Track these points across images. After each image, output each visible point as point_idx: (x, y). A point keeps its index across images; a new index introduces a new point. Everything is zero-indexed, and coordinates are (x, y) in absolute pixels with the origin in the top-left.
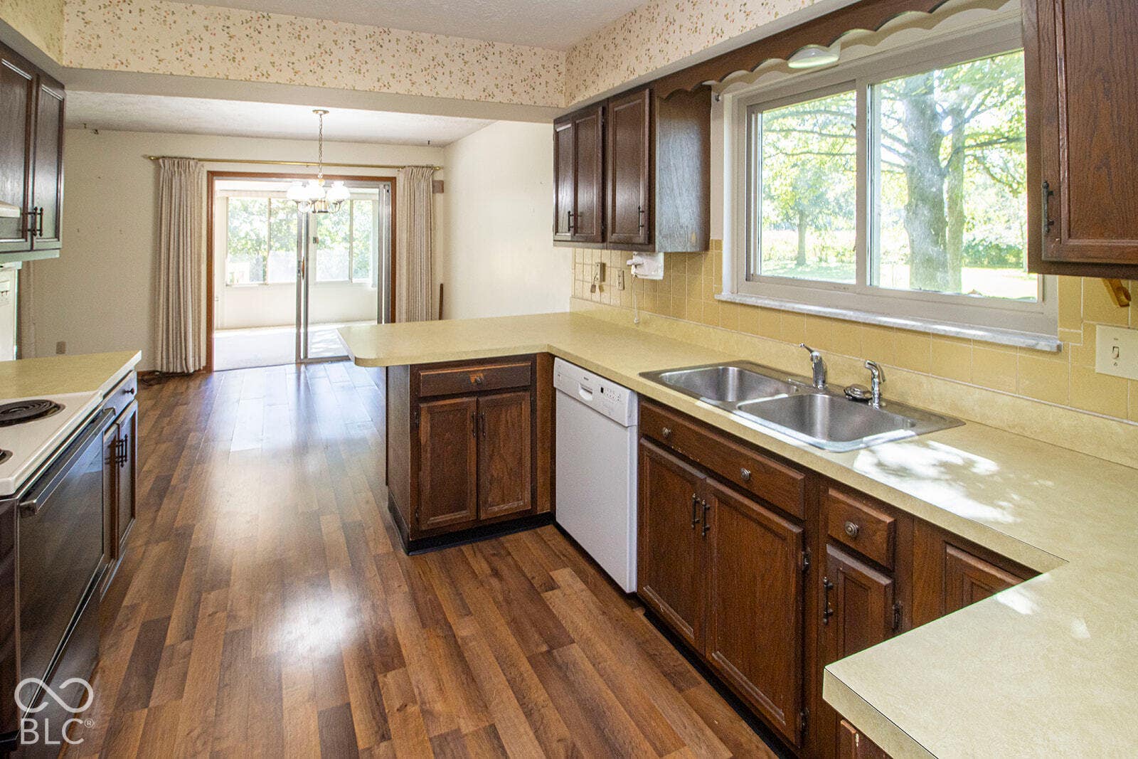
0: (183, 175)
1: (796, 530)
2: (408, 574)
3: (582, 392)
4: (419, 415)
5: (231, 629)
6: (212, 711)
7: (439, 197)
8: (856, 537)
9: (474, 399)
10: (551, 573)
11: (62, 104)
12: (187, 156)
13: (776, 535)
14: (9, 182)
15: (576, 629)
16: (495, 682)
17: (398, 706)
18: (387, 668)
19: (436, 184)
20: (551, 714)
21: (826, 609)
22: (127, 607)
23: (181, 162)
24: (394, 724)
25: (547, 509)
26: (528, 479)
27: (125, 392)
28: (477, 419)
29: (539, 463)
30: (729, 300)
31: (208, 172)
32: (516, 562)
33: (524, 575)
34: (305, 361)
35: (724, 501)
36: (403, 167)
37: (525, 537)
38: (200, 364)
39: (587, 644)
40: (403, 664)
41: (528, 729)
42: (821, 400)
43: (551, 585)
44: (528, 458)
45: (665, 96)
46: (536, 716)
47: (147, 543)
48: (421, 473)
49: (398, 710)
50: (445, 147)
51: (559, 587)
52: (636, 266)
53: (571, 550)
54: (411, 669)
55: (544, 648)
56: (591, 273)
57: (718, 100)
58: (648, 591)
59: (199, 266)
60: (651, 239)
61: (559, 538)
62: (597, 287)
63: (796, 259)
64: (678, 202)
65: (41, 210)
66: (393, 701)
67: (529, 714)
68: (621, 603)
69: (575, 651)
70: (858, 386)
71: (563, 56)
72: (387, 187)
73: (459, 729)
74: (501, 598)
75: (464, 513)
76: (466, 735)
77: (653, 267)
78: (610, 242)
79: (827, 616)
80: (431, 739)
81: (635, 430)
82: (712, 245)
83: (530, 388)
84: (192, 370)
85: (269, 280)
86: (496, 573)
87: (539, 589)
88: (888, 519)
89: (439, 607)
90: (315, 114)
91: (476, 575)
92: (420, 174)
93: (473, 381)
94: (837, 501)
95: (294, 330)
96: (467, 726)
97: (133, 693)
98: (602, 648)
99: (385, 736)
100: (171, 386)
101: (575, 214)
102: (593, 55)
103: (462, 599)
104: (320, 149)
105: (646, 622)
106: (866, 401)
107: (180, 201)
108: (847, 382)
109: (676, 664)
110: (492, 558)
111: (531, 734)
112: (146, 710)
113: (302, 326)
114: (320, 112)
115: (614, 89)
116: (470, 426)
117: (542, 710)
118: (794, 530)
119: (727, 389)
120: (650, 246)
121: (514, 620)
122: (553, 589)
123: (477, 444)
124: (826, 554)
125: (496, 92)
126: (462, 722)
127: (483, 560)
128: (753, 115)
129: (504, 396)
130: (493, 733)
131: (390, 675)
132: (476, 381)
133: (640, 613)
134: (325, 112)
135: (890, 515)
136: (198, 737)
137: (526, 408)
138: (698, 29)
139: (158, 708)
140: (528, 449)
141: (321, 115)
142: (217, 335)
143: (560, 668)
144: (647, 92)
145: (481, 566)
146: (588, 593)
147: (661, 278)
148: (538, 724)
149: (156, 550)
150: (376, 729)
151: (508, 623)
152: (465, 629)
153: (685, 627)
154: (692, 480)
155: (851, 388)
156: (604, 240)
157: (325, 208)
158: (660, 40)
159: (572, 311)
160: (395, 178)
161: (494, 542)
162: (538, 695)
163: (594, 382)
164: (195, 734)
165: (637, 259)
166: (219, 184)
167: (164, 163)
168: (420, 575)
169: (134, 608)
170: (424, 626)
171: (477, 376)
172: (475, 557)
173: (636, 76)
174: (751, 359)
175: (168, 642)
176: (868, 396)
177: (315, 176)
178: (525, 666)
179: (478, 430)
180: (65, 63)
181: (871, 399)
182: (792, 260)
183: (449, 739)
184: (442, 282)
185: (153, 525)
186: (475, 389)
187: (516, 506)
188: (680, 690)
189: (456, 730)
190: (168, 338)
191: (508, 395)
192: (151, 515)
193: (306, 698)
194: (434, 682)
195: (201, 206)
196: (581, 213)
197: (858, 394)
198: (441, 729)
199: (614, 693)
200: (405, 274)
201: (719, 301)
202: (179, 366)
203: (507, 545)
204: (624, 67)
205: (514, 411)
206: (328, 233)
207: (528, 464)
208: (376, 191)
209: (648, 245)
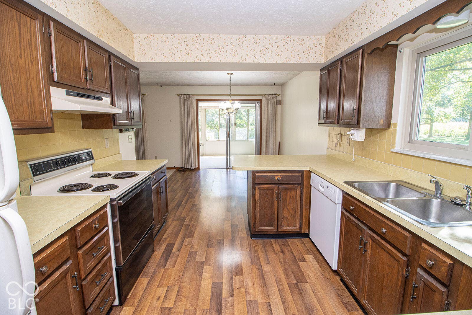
0: (188, 101)
1: (404, 258)
2: (250, 245)
3: (321, 188)
4: (255, 190)
5: (191, 251)
6: (181, 274)
7: (279, 107)
8: (431, 267)
9: (277, 186)
10: (304, 256)
11: (138, 75)
12: (189, 94)
13: (395, 259)
14: (122, 102)
15: (309, 278)
16: (274, 289)
17: (238, 288)
18: (237, 274)
19: (277, 101)
20: (292, 305)
21: (413, 296)
22: (164, 238)
23: (187, 96)
24: (235, 292)
25: (306, 232)
26: (299, 219)
27: (162, 172)
28: (278, 194)
29: (304, 214)
30: (398, 152)
31: (196, 99)
32: (291, 249)
33: (293, 254)
34: (229, 168)
35: (374, 240)
36: (264, 95)
37: (296, 241)
38: (196, 166)
39: (312, 285)
40: (242, 275)
41: (282, 307)
42: (435, 203)
43: (304, 260)
44: (299, 211)
45: (369, 52)
46: (286, 304)
47: (172, 220)
48: (256, 211)
49: (237, 289)
50: (282, 85)
51: (306, 261)
52: (351, 135)
53: (314, 249)
54: (244, 277)
55: (295, 282)
56: (336, 138)
57: (401, 52)
58: (341, 270)
59: (194, 133)
60: (358, 122)
61: (311, 244)
62: (338, 144)
63: (465, 136)
64: (374, 104)
65: (133, 112)
66: (236, 286)
67: (283, 303)
68: (331, 273)
69: (307, 286)
70: (459, 198)
71: (324, 38)
72: (259, 103)
73: (257, 301)
74: (282, 260)
75: (272, 228)
76: (259, 303)
77: (359, 135)
78: (341, 124)
79: (413, 298)
80: (247, 301)
81: (341, 205)
82: (392, 126)
83: (301, 183)
84: (193, 168)
85: (220, 139)
86: (282, 251)
87: (297, 261)
88: (449, 262)
89: (258, 259)
90: (228, 75)
91: (275, 251)
92: (271, 98)
93: (276, 179)
94: (425, 249)
95: (225, 157)
96: (260, 300)
97: (161, 263)
98: (318, 287)
99: (232, 296)
100: (187, 173)
101: (327, 112)
102: (337, 36)
103: (267, 258)
104: (230, 89)
105: (340, 283)
106: (462, 205)
107: (187, 110)
108: (453, 195)
109: (349, 301)
110: (282, 246)
111: (283, 309)
112: (164, 269)
113: (228, 156)
114: (230, 74)
115: (345, 51)
116: (275, 196)
117: (289, 303)
118: (403, 259)
119: (390, 192)
120: (358, 125)
121: (286, 269)
122: (303, 261)
123: (278, 203)
124: (417, 272)
125: (292, 58)
126: (258, 299)
127: (278, 246)
128: (420, 58)
129: (289, 186)
130: (269, 305)
131: (237, 277)
132: (278, 179)
133: (338, 278)
134: (232, 74)
135: (451, 260)
136: (176, 280)
137: (298, 192)
138: (385, 14)
139: (168, 269)
140: (299, 208)
141: (230, 75)
142: (201, 157)
143: (299, 290)
144: (361, 51)
145: (277, 248)
146: (318, 266)
147: (364, 141)
148: (286, 307)
149: (175, 223)
150: (229, 292)
151: (283, 270)
152: (266, 268)
153: (354, 288)
154: (362, 230)
155: (455, 199)
156: (338, 123)
157: (232, 111)
158: (367, 23)
159: (327, 154)
160: (262, 99)
161: (284, 240)
162: (289, 297)
163: (326, 184)
164: (176, 279)
165: (352, 132)
166: (200, 104)
167: (182, 97)
168: (254, 246)
169: (166, 239)
170: (252, 264)
171: (278, 177)
172: (276, 244)
173: (355, 43)
174: (406, 181)
175: (173, 251)
176: (464, 203)
177: (229, 100)
178: (286, 286)
179: (278, 198)
180: (136, 61)
181: (465, 204)
182: (463, 137)
183: (253, 302)
184: (279, 141)
185: (175, 215)
186: (277, 182)
187: (293, 228)
188: (349, 311)
189: (256, 300)
190: (186, 157)
191: (291, 186)
192: (175, 212)
193: (209, 277)
194: (252, 283)
195: (194, 112)
196: (329, 111)
197: (458, 201)
198: (251, 298)
199: (319, 304)
200: (265, 138)
201: (393, 152)
202: (189, 166)
203: (289, 242)
204: (349, 40)
205: (294, 192)
206: (245, 122)
207: (299, 214)
208: (254, 105)
209: (357, 125)
